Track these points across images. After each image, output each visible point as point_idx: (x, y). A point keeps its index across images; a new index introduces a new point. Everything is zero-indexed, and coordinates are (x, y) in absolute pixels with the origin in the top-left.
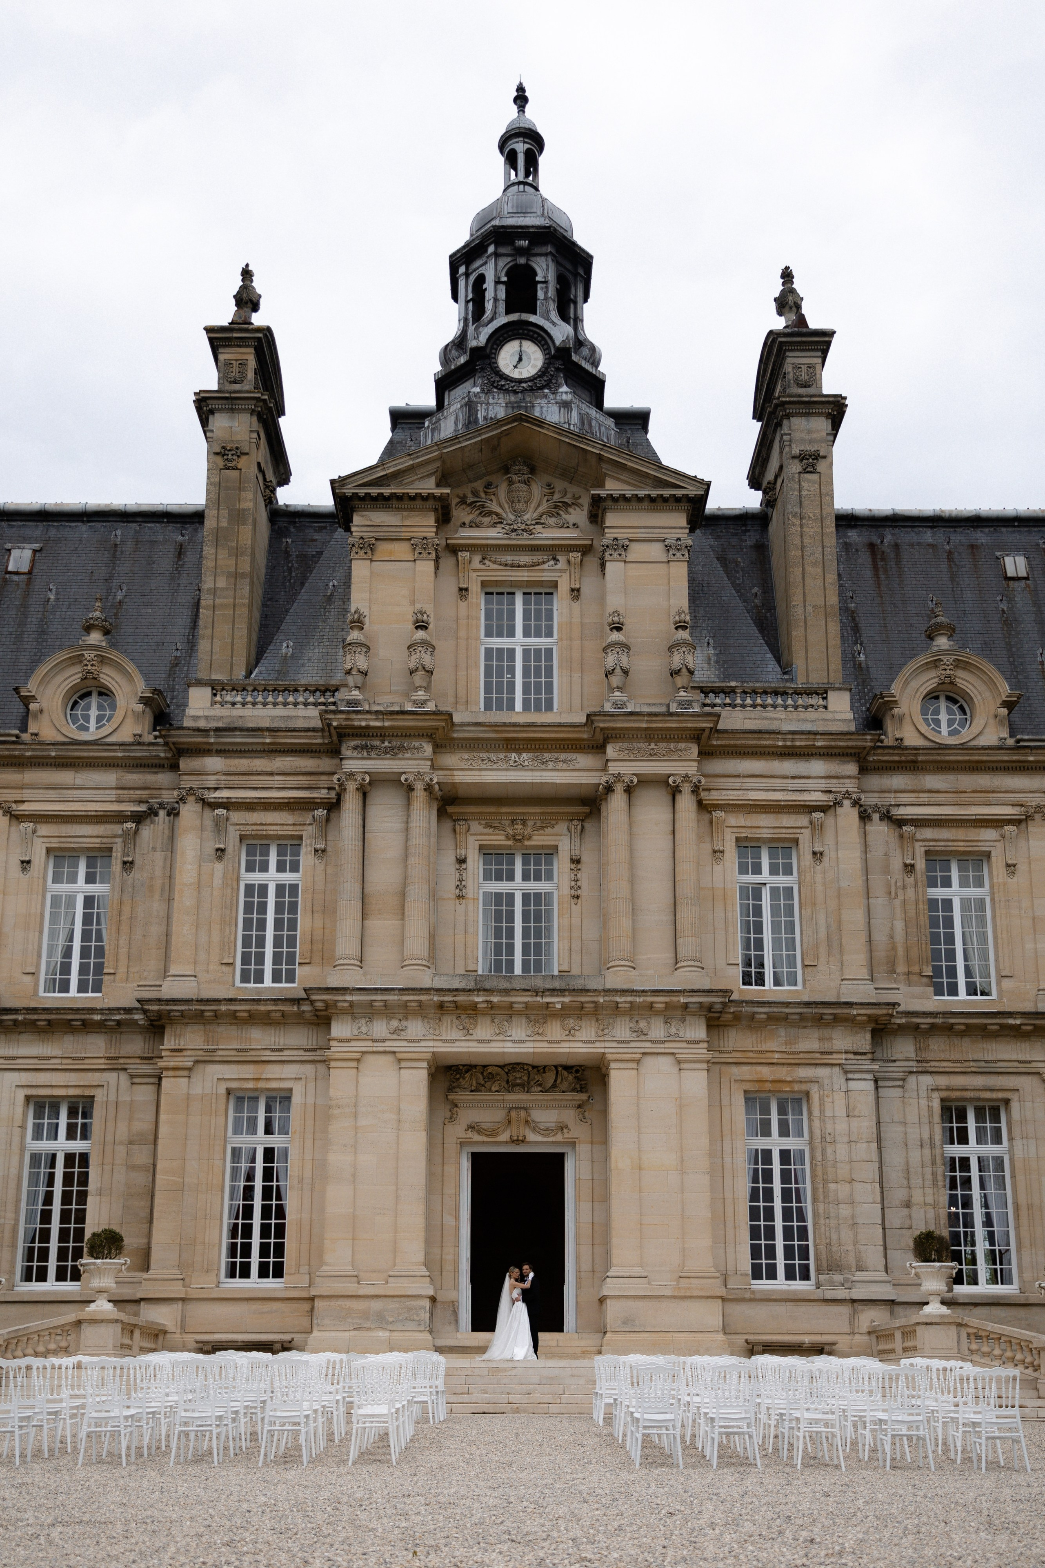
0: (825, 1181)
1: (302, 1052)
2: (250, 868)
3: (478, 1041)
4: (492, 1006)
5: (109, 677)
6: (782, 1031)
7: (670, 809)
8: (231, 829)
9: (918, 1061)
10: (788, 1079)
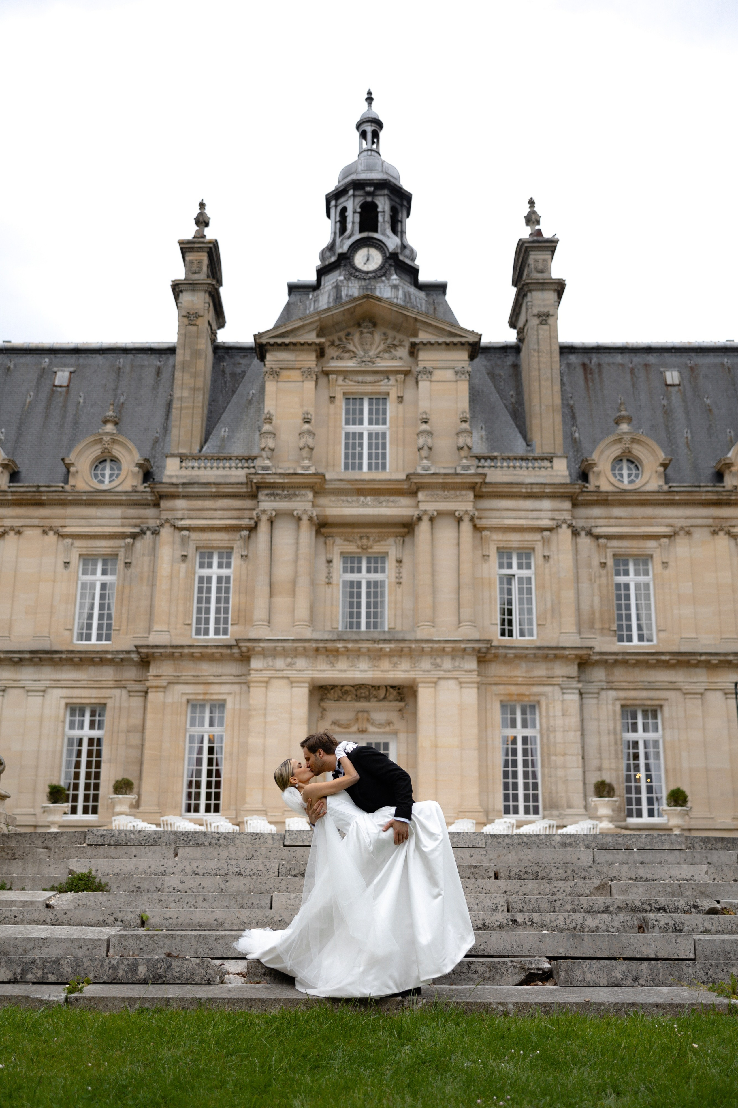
0: (549, 755)
1: (232, 678)
2: (202, 566)
3: (340, 671)
4: (347, 650)
5: (117, 451)
6: (524, 665)
7: (456, 530)
8: (191, 543)
9: (607, 682)
10: (527, 693)
